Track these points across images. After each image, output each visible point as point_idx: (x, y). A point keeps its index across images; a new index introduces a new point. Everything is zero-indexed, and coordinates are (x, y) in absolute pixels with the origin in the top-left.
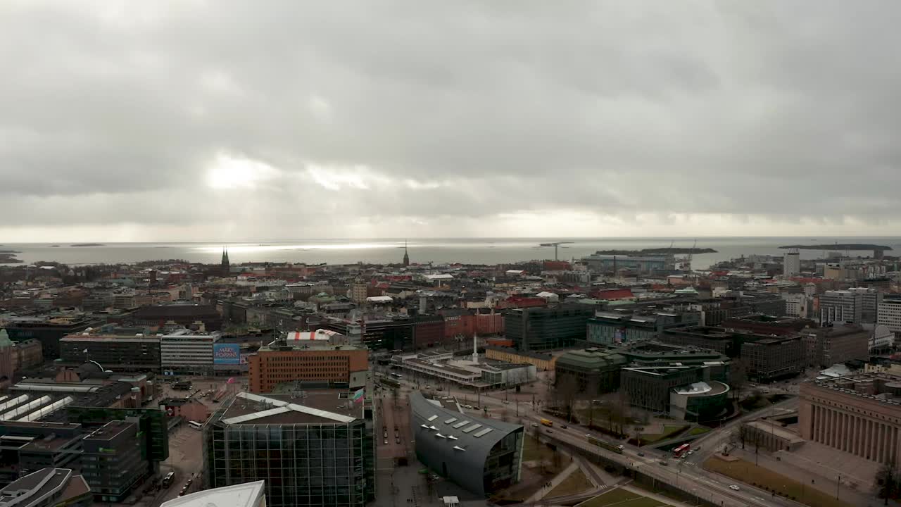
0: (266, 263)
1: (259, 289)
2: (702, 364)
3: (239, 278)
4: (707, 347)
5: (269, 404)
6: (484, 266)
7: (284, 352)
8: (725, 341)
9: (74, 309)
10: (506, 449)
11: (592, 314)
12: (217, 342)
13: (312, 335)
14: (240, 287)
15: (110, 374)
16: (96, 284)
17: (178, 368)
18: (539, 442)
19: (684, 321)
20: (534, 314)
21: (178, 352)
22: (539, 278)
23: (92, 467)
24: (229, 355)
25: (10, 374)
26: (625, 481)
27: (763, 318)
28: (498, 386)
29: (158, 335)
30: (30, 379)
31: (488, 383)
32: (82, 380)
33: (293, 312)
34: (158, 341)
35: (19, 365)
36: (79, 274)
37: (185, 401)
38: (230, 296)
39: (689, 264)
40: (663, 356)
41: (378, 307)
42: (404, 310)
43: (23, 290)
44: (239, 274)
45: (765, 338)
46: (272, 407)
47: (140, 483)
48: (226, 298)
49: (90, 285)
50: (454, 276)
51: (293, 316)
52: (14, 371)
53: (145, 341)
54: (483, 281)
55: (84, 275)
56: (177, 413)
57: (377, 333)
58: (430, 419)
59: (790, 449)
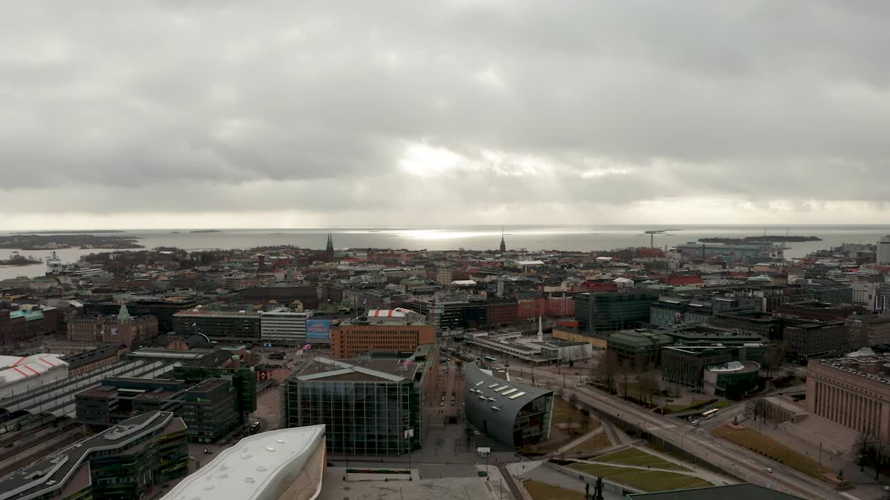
0: (370, 249)
1: (358, 273)
2: (742, 345)
3: (342, 262)
4: (750, 330)
5: (338, 366)
6: (579, 253)
7: (362, 327)
8: (771, 325)
9: (188, 289)
10: (537, 410)
11: (656, 299)
12: (310, 318)
13: (390, 313)
14: (340, 271)
15: (215, 344)
16: (210, 268)
17: (274, 341)
18: (575, 408)
19: (740, 306)
20: (600, 298)
21: (275, 327)
22: (626, 265)
23: (192, 413)
24: (320, 330)
25: (129, 344)
26: (642, 442)
27: (818, 305)
28: (555, 361)
29: (258, 312)
30: (146, 348)
31: (546, 358)
32: (190, 349)
33: (382, 294)
34: (259, 317)
35: (138, 337)
36: (195, 259)
37: (277, 367)
38: (329, 278)
39: (782, 252)
40: (706, 337)
41: (460, 290)
42: (484, 293)
43: (143, 272)
44: (342, 259)
45: (807, 322)
46: (339, 368)
47: (231, 430)
48: (325, 281)
49: (205, 268)
50: (546, 263)
51: (382, 297)
52: (133, 341)
53: (247, 317)
54: (570, 267)
55: (200, 259)
56: (269, 378)
57: (454, 313)
58: (477, 385)
59: (794, 421)
